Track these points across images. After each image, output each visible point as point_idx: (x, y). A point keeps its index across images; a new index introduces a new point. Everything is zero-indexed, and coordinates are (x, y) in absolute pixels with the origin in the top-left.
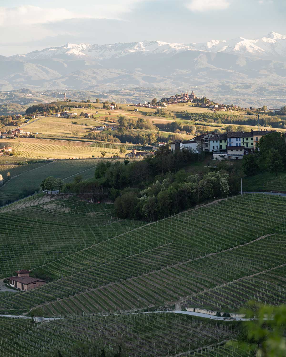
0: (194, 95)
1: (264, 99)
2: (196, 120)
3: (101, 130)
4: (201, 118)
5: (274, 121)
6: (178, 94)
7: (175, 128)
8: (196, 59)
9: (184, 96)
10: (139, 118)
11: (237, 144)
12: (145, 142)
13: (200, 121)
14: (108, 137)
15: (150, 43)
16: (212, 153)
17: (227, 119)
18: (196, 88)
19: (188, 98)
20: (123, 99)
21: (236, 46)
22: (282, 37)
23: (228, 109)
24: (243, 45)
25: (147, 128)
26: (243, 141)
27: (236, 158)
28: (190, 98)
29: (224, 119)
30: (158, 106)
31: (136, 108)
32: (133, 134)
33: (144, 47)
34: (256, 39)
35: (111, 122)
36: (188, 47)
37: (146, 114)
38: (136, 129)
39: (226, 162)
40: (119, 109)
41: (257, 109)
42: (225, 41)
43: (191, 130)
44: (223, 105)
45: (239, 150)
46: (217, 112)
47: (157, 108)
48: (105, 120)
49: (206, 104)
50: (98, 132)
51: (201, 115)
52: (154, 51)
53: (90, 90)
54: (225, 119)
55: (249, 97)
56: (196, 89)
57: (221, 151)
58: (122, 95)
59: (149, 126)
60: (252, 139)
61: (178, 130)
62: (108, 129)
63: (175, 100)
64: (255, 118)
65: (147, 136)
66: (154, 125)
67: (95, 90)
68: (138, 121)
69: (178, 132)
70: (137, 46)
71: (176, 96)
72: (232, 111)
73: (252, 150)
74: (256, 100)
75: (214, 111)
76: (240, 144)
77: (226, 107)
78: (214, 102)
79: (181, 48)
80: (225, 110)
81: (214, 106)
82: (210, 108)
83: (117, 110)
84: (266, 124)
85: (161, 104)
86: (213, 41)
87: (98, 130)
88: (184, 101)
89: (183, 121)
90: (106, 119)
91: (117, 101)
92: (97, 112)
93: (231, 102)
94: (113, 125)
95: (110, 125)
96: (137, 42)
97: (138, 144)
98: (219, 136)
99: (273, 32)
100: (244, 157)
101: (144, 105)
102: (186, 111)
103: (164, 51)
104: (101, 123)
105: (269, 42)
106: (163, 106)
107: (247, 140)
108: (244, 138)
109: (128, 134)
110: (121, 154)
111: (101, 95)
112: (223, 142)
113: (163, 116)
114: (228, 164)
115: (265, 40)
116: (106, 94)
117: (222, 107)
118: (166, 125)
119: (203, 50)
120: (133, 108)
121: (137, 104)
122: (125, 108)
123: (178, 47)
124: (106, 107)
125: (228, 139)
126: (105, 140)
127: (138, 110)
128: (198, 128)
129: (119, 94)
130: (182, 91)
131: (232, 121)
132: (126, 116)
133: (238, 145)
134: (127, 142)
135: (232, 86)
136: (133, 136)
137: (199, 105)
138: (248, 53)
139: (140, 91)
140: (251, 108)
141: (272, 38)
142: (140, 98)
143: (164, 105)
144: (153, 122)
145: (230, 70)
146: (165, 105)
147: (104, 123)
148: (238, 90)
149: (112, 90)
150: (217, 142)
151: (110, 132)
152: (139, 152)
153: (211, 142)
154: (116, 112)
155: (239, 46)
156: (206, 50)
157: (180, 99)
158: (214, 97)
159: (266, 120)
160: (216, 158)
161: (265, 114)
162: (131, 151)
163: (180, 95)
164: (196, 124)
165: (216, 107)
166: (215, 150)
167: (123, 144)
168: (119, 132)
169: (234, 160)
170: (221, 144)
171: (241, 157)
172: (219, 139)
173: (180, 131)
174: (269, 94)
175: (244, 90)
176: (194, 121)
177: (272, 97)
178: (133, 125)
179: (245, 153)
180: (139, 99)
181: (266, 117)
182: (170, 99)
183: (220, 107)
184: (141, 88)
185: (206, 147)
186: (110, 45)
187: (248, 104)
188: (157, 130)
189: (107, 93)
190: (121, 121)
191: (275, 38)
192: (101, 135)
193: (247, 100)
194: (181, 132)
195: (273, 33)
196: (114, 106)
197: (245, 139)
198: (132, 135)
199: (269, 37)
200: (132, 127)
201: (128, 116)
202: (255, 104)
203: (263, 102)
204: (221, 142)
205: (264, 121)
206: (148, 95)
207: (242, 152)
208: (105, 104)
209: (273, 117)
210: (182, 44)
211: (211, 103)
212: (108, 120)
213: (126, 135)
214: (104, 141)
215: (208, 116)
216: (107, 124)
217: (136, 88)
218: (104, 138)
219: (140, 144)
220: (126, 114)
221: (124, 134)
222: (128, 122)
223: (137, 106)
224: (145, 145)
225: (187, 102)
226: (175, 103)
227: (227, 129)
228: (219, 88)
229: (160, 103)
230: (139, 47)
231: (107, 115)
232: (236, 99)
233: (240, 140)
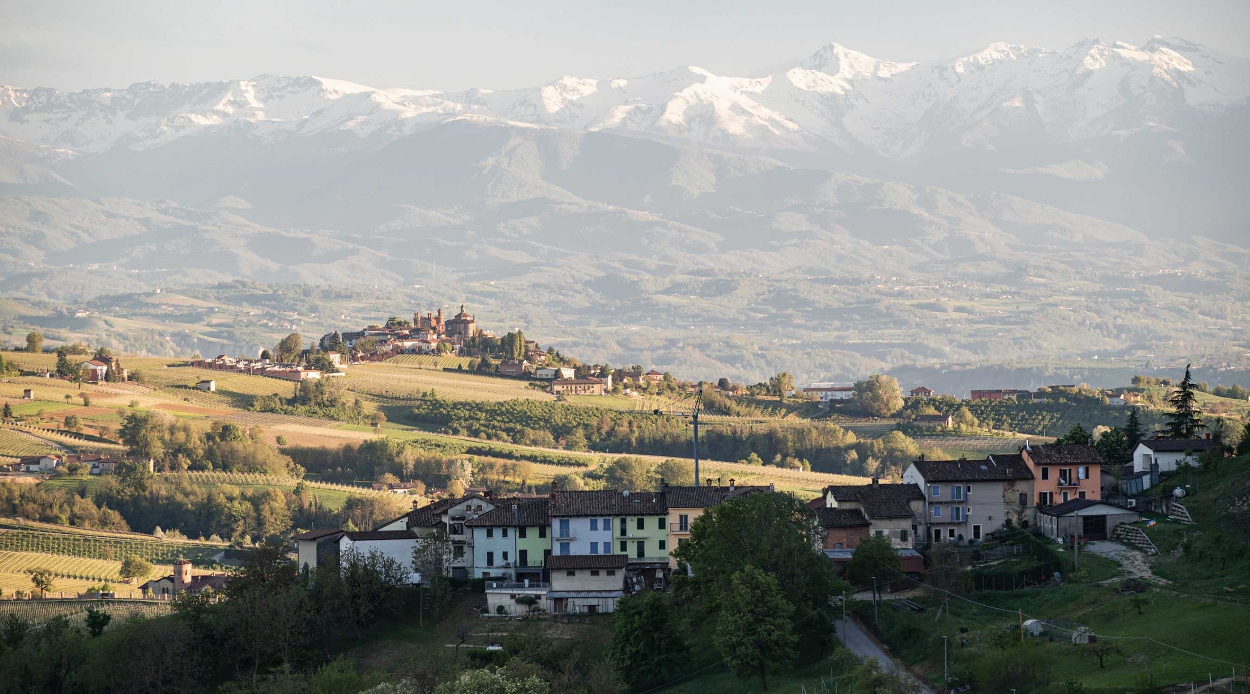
0: (469, 322)
1: (790, 342)
2: (475, 433)
3: (42, 472)
4: (496, 423)
5: (822, 442)
6: (401, 317)
7: (376, 468)
8: (491, 161)
9: (422, 326)
10: (215, 423)
11: (594, 545)
12: (240, 529)
13: (489, 437)
14: (71, 503)
15: (285, 87)
16: (480, 587)
17: (613, 429)
18: (489, 289)
19: (443, 336)
20: (161, 334)
21: (670, 104)
22: (877, 67)
23: (620, 387)
24: (701, 100)
25: (251, 466)
26: (623, 532)
27: (586, 610)
28: (450, 334)
29: (599, 429)
30: (308, 368)
31: (205, 374)
32: (187, 495)
33: (262, 106)
34: (762, 77)
35: (89, 438)
36: (459, 107)
37: (252, 406)
38: (202, 468)
39: (543, 624)
40: (130, 378)
41: (750, 388)
42: (623, 83)
43: (448, 477)
44: (596, 366)
45: (603, 574)
46: (571, 400)
47: (303, 375)
48: (62, 428)
49: (521, 362)
50: (30, 480)
51: (495, 411)
52: (306, 121)
53: (16, 294)
54: (603, 431)
55: (724, 334)
56: (491, 295)
57: (520, 577)
58: (156, 316)
59: (260, 457)
60: (662, 525)
61: (390, 478)
62: (76, 469)
63: (383, 342)
64: (738, 430)
65: (249, 504)
66: (283, 452)
67: (34, 291)
68: (209, 437)
69: (391, 487)
70: (229, 96)
71: (387, 327)
72: (635, 394)
73: (660, 575)
74: (756, 348)
75: (558, 392)
76: (607, 545)
77: (610, 378)
78: (558, 355)
79: (424, 110)
80: (606, 391)
81: (558, 374)
82: (541, 380)
83: (120, 384)
84: (785, 456)
85: (318, 360)
86: (569, 81)
87: (28, 472)
88: (424, 346)
89: (414, 438)
90: (68, 421)
91: (131, 345)
92: (27, 392)
93: (645, 352)
94: (99, 451)
95: (82, 451)
96: (231, 82)
97: (207, 538)
98: (515, 507)
99: (836, 45)
100: (621, 603)
101: (241, 365)
102: (432, 393)
103: (351, 124)
104: (43, 442)
105: (819, 90)
106: (326, 367)
107: (641, 526)
108: (628, 519)
109: (163, 492)
110: (128, 582)
111: (60, 315)
112: (533, 533)
113: (325, 415)
114: (550, 633)
115: (799, 78)
116: (86, 310)
117: (593, 375)
118: (337, 453)
119: (521, 121)
120: (191, 375)
121: (209, 360)
122: (158, 377)
123: (413, 106)
124: (71, 371)
125: (556, 524)
126: (58, 517)
127: (213, 387)
128: (480, 470)
129: (144, 311)
130: (423, 303)
131: (633, 440)
132: (161, 411)
133: (601, 551)
134: (158, 529)
135: (650, 283)
136: (186, 500)
137: (488, 365)
138: (726, 136)
139: (237, 300)
140: (723, 383)
141: (834, 70)
142: (237, 333)
143: (330, 363)
144: (279, 440)
145: (640, 213)
146: (337, 365)
147: (56, 442)
148: (675, 300)
149: (111, 294)
150: (505, 534)
151: (81, 481)
152: (209, 572)
153: (480, 535)
154: (116, 395)
155: (685, 107)
156: (538, 121)
157: (406, 337)
158: (569, 330)
159: (785, 437)
160: (500, 609)
161: (784, 411)
162: (168, 570)
163: (406, 322)
164: (470, 451)
165: (566, 377)
166: (494, 573)
167: (139, 537)
168: (122, 481)
169: (581, 616)
170: (522, 544)
171: (611, 606)
172: (515, 523)
173: (398, 481)
174: (815, 322)
175: (704, 303)
176: (463, 440)
177: (827, 333)
178: (188, 453)
179: (627, 587)
180: (231, 336)
181: (785, 425)
182: (362, 340)
183: (584, 377)
184: (244, 285)
185: (455, 558)
186: (109, 94)
187: (718, 364)
188: (298, 476)
189: (90, 305)
190: (133, 436)
191: (845, 70)
192: (43, 494)
193: (715, 345)
194: (405, 487)
195: (835, 51)
196: (105, 368)
197: (632, 524)
198: (179, 497)
199: (819, 68)
200: (185, 463)
201: (166, 412)
202: (749, 364)
203: (785, 356)
204: (523, 535)
205: (779, 441)
206: (272, 317)
207: (616, 582)
208: (69, 357)
209: (821, 424)
210: (431, 92)
211: (543, 358)
212: (74, 430)
213: (154, 499)
214: (55, 523)
215: (530, 418)
216: (71, 448)
217: (221, 286)
218: (56, 511)
219: (218, 538)
220: (159, 401)
221: (147, 493)
222: (167, 437)
223: (210, 366)
224: (240, 544)
225: (438, 351)
226: (384, 356)
227: (611, 473)
228: (591, 291)
229: (312, 357)
230: (240, 104)
231: (75, 407)
232: (666, 340)
233: (607, 527)
